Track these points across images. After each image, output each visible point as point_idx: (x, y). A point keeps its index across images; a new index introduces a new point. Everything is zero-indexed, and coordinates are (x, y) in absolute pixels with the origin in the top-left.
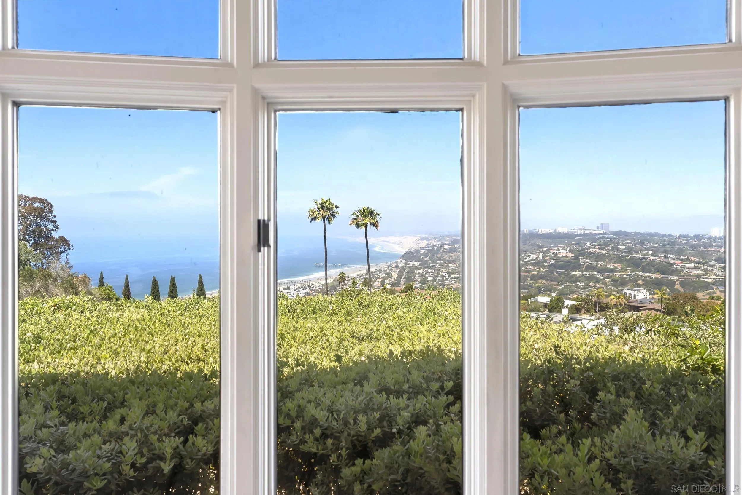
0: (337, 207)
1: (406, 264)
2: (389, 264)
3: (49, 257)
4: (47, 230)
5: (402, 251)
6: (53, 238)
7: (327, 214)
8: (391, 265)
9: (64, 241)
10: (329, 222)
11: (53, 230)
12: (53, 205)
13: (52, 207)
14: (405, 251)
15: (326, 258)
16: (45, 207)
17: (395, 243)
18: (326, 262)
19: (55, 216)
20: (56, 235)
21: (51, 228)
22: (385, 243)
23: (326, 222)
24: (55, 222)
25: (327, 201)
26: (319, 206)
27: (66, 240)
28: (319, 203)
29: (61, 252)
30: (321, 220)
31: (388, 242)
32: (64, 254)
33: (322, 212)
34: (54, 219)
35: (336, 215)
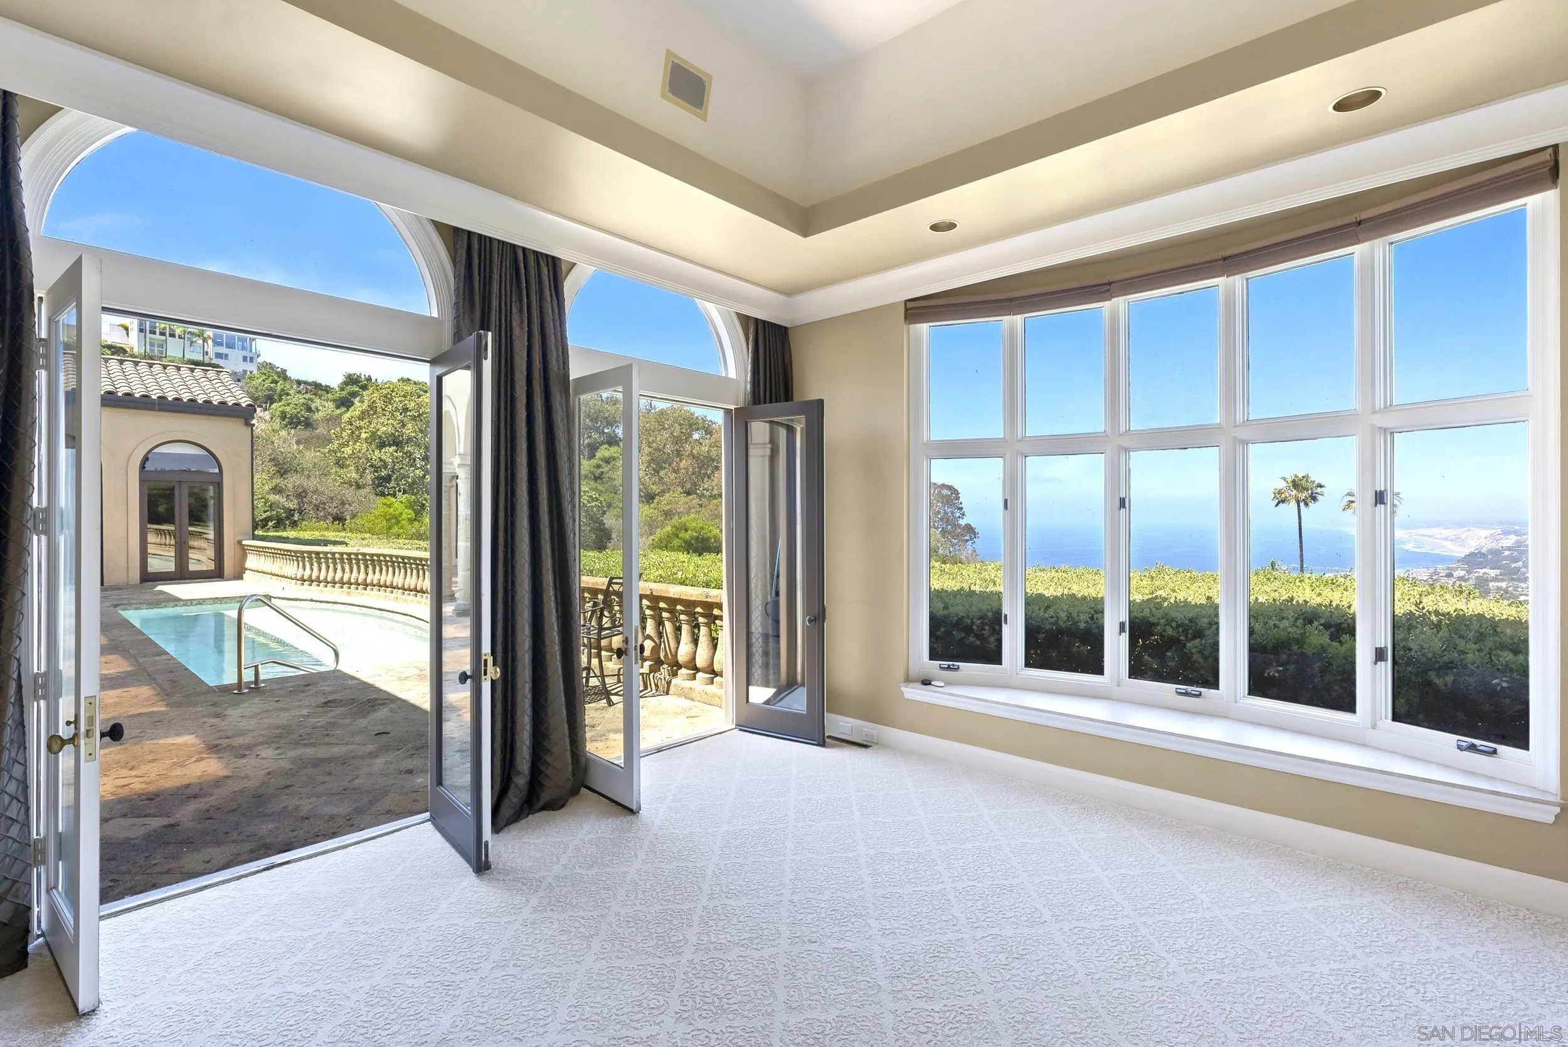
0: (1321, 486)
1: (1469, 572)
2: (1432, 570)
3: (956, 545)
4: (954, 517)
5: (1462, 552)
6: (959, 525)
7: (1303, 496)
8: (1436, 573)
9: (969, 529)
10: (1306, 504)
11: (959, 517)
12: (960, 491)
13: (958, 493)
14: (1466, 551)
15: (1302, 555)
16: (952, 494)
17: (1446, 539)
18: (1302, 561)
19: (961, 503)
20: (962, 522)
21: (958, 515)
22: (1426, 538)
23: (1302, 504)
24: (961, 509)
25: (1304, 477)
26: (1291, 485)
27: (972, 528)
28: (1289, 480)
29: (968, 541)
30: (1293, 504)
31: (1429, 536)
32: (970, 543)
33: (1295, 492)
34: (960, 506)
35: (1319, 497)
